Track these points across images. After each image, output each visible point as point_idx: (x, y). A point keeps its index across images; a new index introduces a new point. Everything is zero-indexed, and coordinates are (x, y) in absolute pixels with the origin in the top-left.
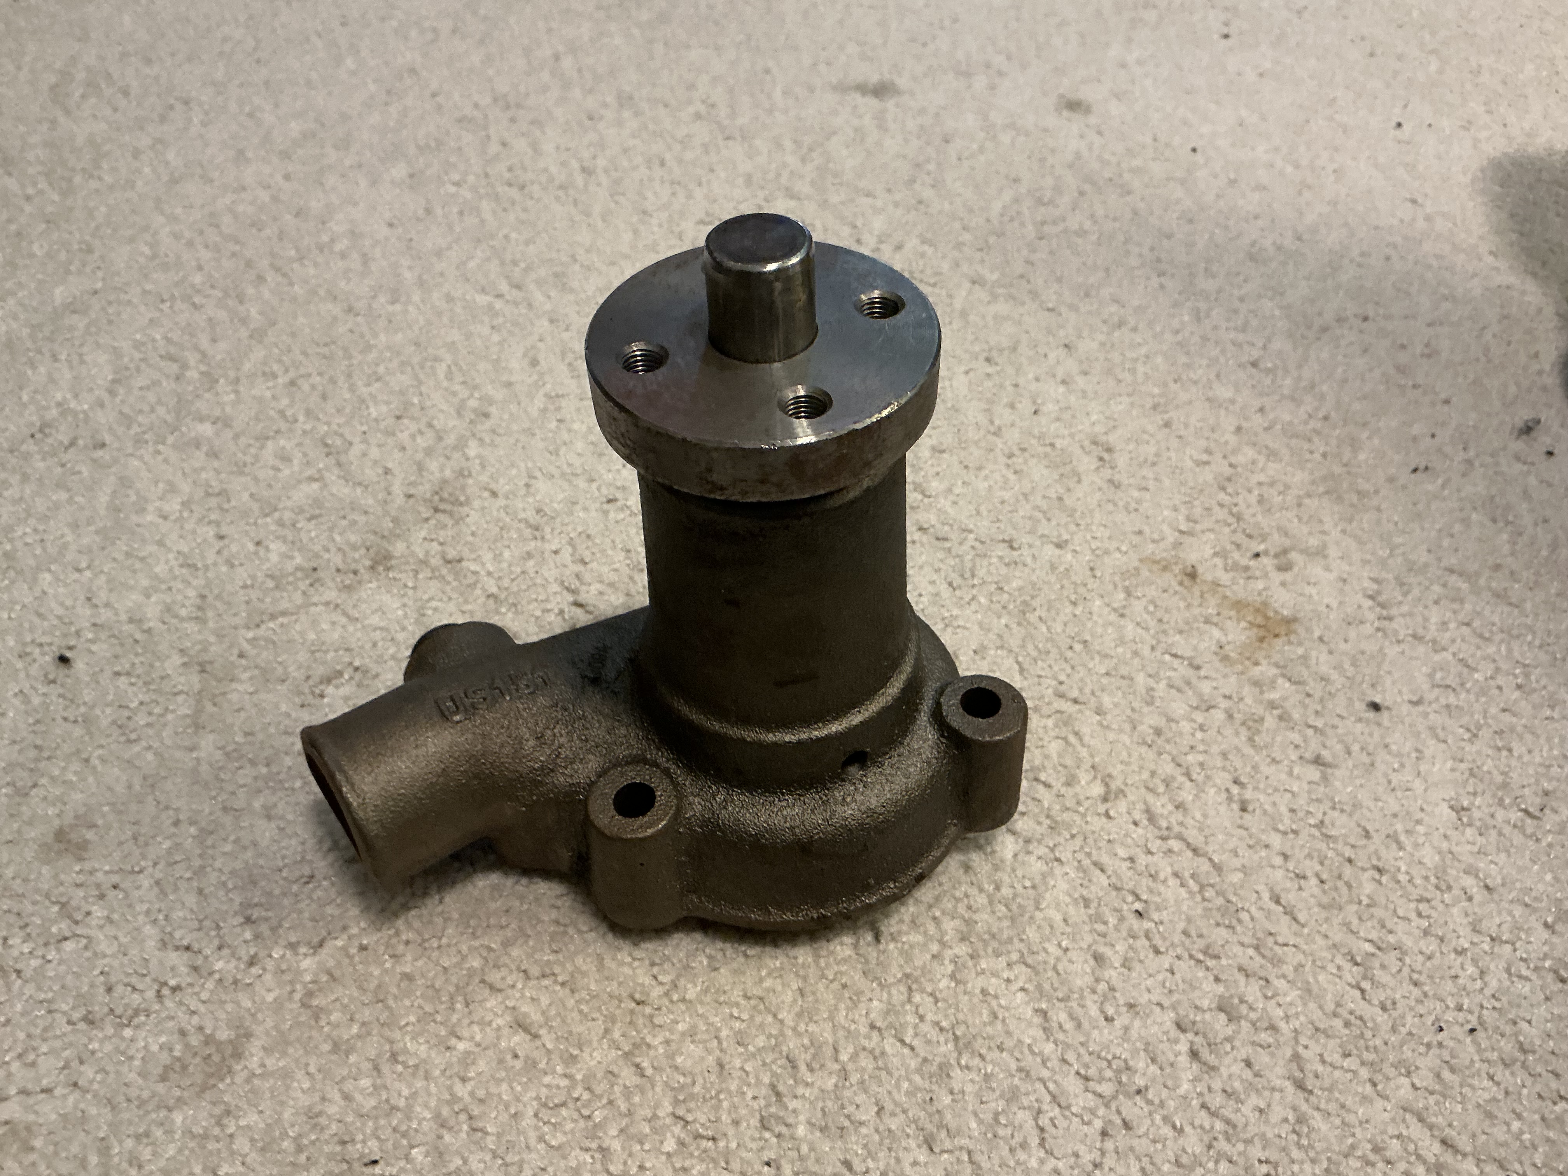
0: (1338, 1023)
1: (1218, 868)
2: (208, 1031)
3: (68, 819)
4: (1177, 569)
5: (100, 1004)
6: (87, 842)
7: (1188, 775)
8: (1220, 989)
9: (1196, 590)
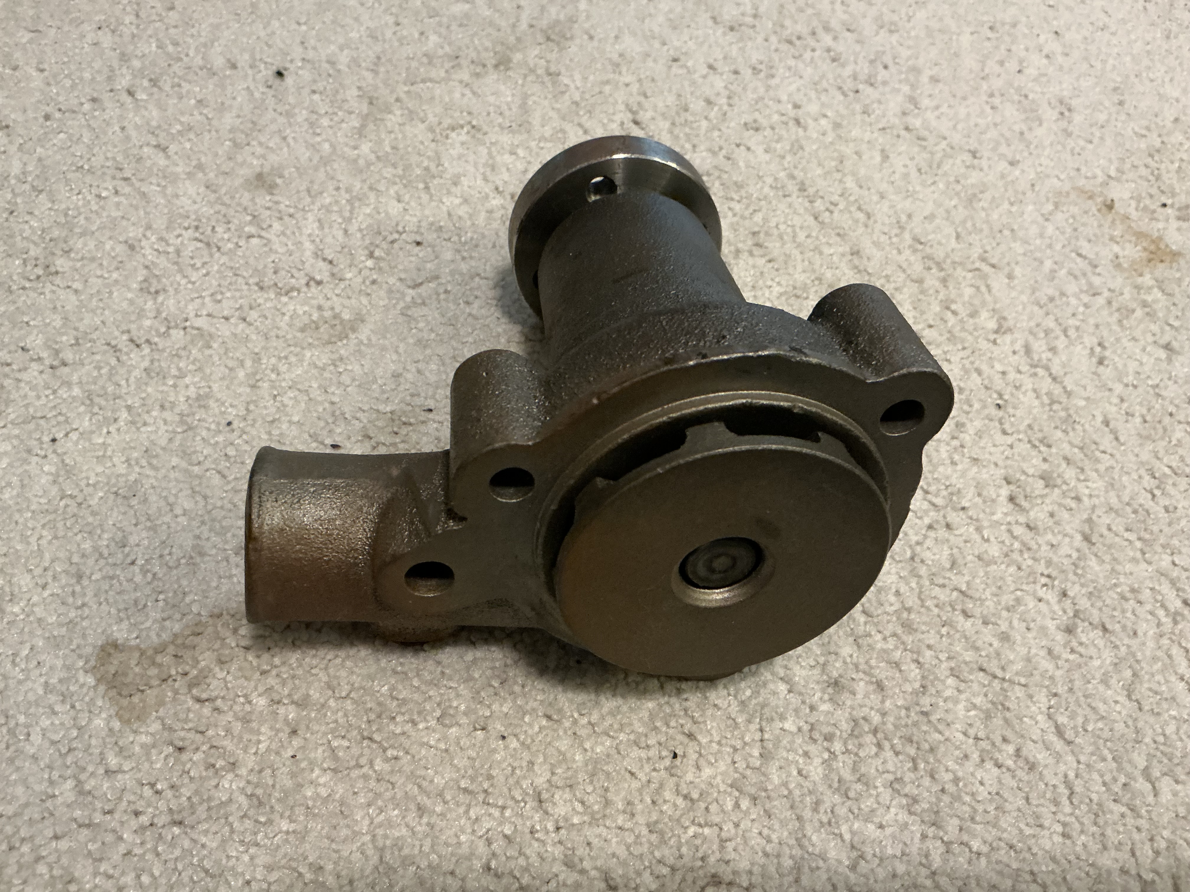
0: (1129, 509)
1: (1069, 394)
2: (337, 311)
3: (266, 170)
4: (1099, 200)
5: (269, 279)
6: (277, 185)
7: (1065, 331)
8: (1045, 466)
9: (1110, 217)
